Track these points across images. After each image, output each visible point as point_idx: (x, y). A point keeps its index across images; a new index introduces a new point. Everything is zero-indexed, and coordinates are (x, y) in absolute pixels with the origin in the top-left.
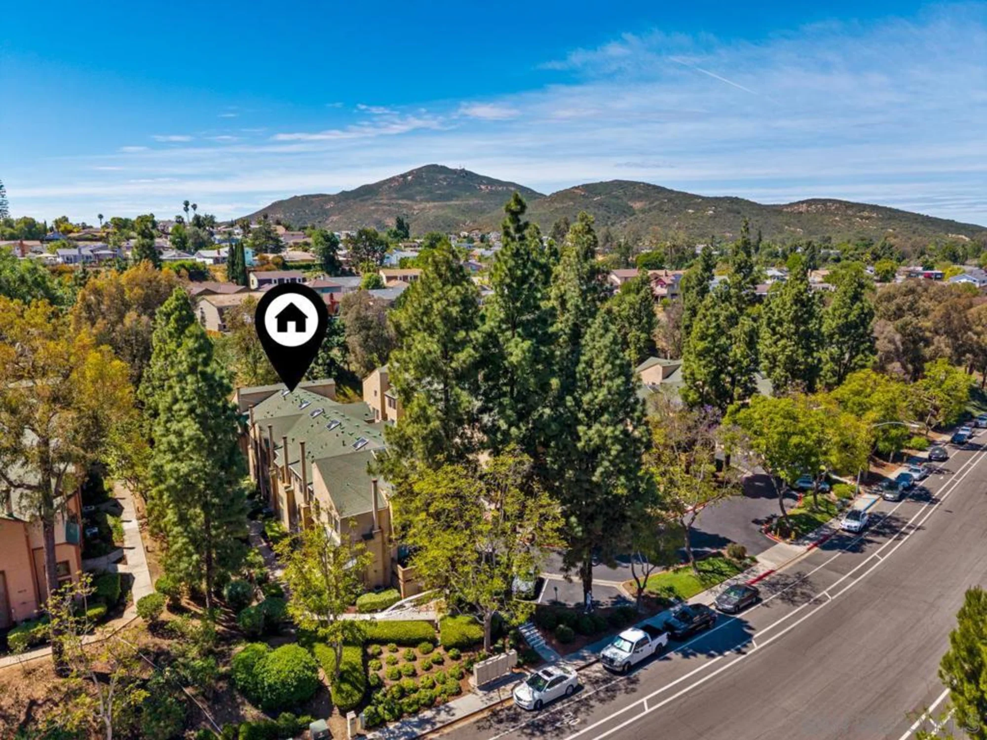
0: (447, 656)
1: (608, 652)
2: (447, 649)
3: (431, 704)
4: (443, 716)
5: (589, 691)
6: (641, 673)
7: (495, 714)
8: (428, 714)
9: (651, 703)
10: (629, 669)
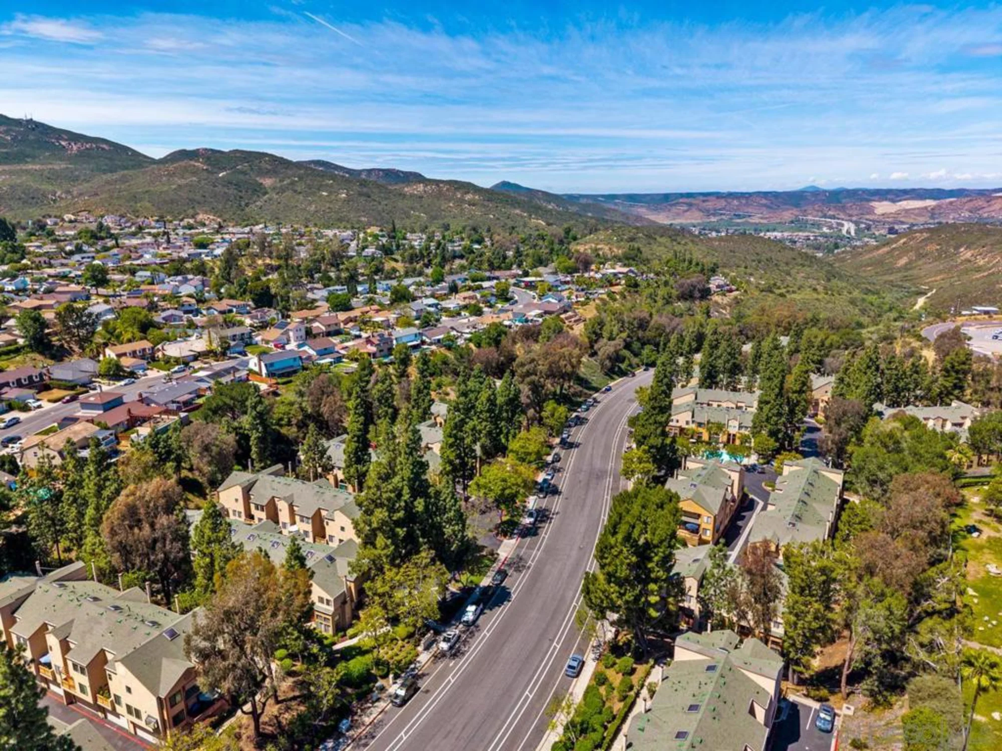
0: (405, 643)
1: (465, 619)
2: (403, 640)
3: (411, 663)
4: (418, 665)
5: (464, 637)
6: (479, 622)
7: (436, 657)
8: (412, 666)
9: (488, 631)
10: (474, 622)
